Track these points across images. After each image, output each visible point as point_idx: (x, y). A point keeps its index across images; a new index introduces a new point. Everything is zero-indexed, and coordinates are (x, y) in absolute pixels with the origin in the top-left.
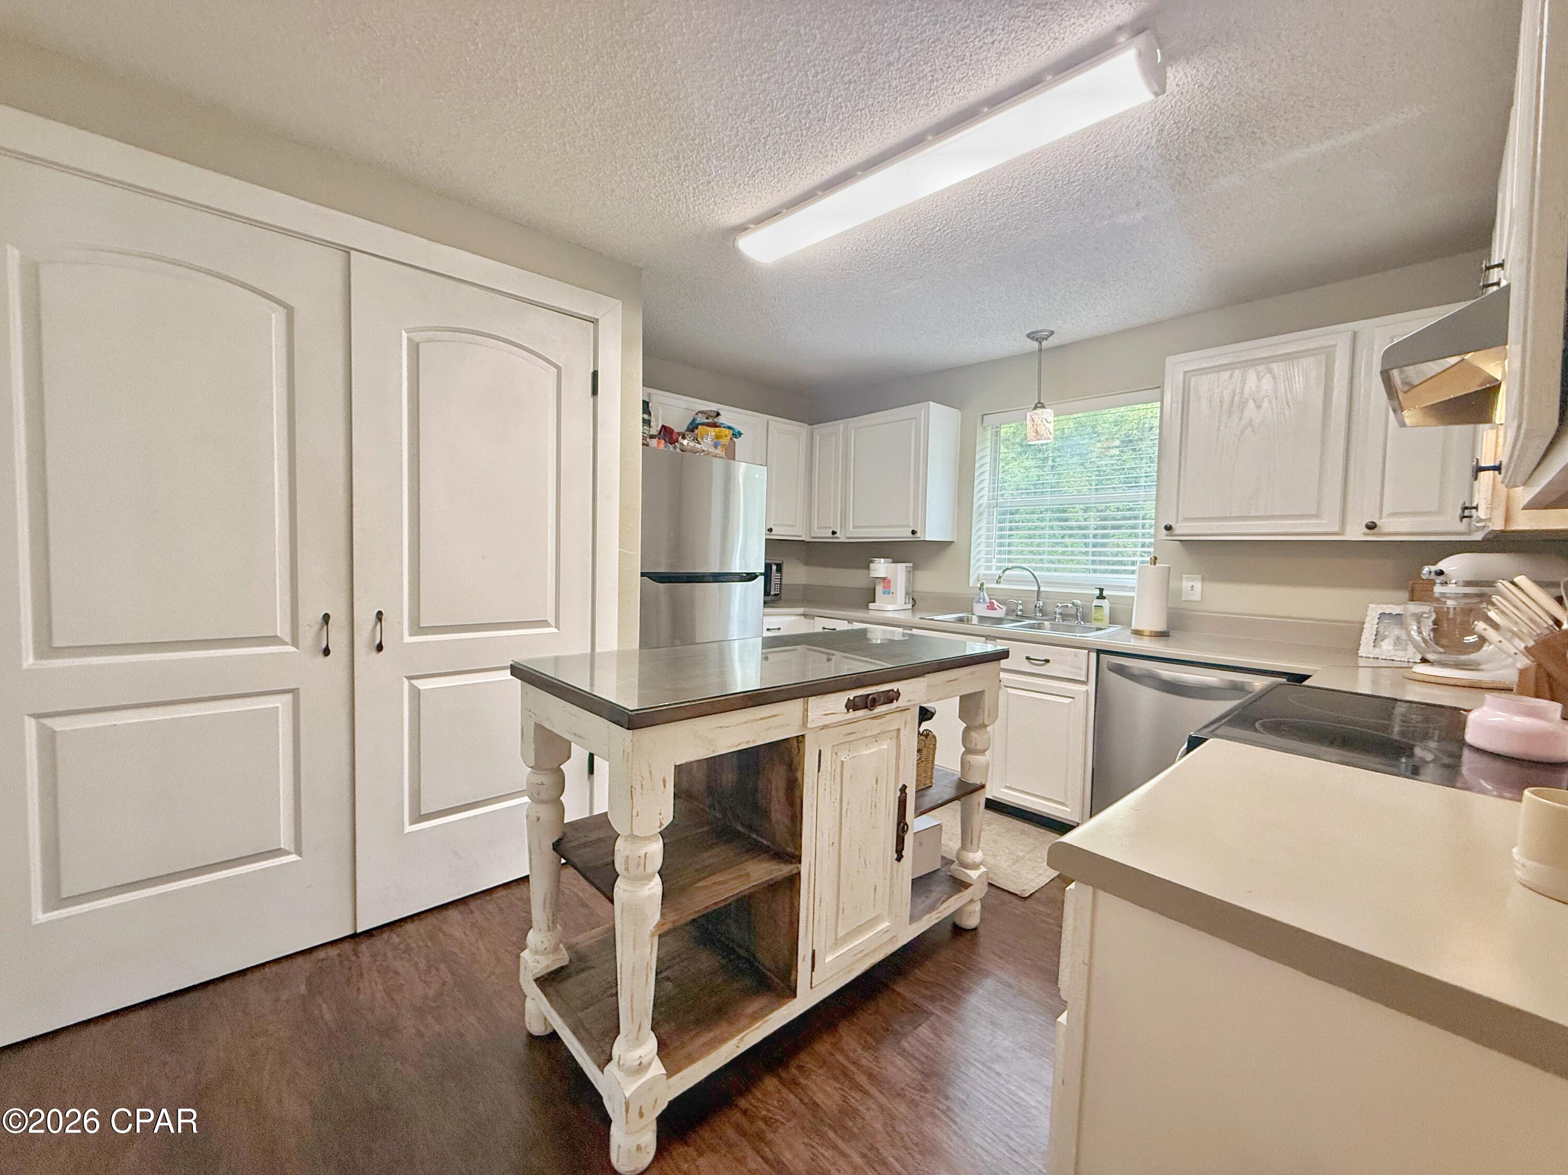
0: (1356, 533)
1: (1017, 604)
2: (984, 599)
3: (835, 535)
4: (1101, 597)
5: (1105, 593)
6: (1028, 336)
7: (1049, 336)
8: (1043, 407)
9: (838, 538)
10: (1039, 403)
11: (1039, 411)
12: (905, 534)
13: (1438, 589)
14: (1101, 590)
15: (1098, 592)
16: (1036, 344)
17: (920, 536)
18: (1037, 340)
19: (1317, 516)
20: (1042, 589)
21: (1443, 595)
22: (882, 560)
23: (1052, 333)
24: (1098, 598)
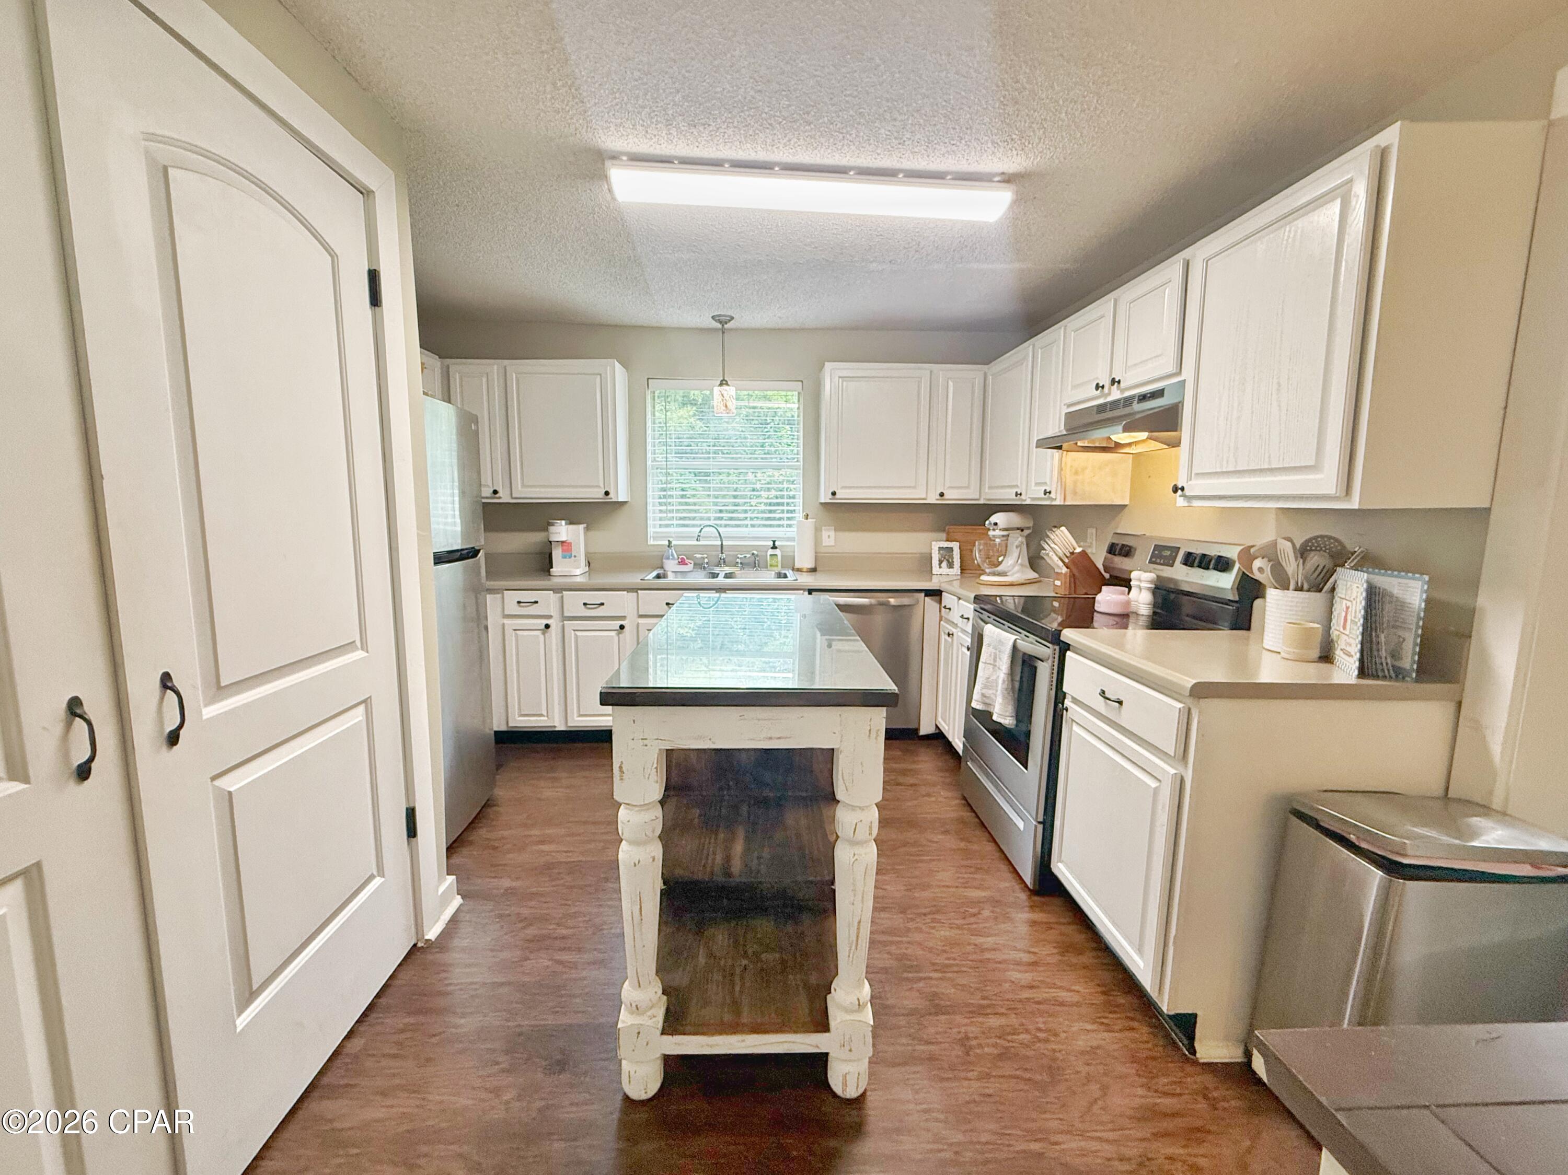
0: (933, 499)
1: (704, 558)
2: (672, 555)
3: (497, 495)
4: (774, 547)
5: (777, 544)
6: (713, 317)
7: (730, 321)
8: (727, 384)
9: (500, 498)
10: (724, 380)
11: (725, 387)
12: (596, 494)
13: (991, 533)
14: (774, 542)
15: (771, 544)
16: (720, 326)
17: (613, 497)
18: (721, 322)
19: (914, 487)
20: (724, 544)
21: (994, 536)
22: (563, 522)
23: (732, 318)
24: (772, 548)
